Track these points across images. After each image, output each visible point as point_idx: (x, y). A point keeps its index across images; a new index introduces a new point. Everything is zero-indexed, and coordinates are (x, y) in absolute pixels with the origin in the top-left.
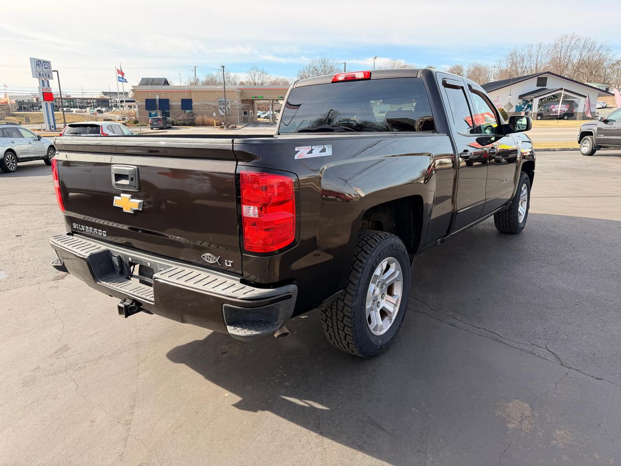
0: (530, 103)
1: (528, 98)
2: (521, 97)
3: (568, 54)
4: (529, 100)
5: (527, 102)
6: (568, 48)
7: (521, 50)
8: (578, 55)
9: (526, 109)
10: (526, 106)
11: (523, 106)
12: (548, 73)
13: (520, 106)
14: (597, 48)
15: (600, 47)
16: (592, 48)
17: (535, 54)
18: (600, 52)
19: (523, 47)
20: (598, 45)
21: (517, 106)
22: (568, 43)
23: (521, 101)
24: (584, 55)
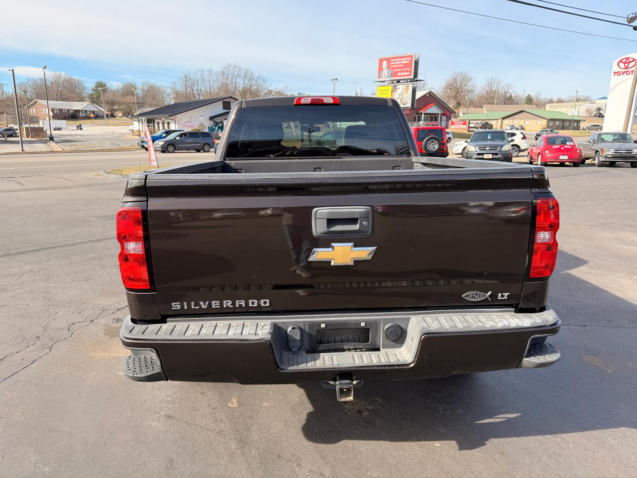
0: (220, 125)
1: (218, 120)
2: (211, 118)
3: (234, 81)
4: (219, 121)
5: (217, 123)
6: (233, 76)
7: (194, 74)
8: (242, 83)
9: (218, 130)
10: (217, 127)
11: (214, 127)
12: (231, 97)
13: (212, 127)
14: (255, 79)
15: (258, 77)
16: (252, 78)
17: (207, 79)
18: (258, 82)
19: (196, 72)
20: (256, 76)
21: (209, 127)
22: (232, 71)
23: (211, 122)
24: (246, 83)
